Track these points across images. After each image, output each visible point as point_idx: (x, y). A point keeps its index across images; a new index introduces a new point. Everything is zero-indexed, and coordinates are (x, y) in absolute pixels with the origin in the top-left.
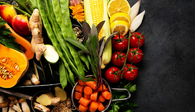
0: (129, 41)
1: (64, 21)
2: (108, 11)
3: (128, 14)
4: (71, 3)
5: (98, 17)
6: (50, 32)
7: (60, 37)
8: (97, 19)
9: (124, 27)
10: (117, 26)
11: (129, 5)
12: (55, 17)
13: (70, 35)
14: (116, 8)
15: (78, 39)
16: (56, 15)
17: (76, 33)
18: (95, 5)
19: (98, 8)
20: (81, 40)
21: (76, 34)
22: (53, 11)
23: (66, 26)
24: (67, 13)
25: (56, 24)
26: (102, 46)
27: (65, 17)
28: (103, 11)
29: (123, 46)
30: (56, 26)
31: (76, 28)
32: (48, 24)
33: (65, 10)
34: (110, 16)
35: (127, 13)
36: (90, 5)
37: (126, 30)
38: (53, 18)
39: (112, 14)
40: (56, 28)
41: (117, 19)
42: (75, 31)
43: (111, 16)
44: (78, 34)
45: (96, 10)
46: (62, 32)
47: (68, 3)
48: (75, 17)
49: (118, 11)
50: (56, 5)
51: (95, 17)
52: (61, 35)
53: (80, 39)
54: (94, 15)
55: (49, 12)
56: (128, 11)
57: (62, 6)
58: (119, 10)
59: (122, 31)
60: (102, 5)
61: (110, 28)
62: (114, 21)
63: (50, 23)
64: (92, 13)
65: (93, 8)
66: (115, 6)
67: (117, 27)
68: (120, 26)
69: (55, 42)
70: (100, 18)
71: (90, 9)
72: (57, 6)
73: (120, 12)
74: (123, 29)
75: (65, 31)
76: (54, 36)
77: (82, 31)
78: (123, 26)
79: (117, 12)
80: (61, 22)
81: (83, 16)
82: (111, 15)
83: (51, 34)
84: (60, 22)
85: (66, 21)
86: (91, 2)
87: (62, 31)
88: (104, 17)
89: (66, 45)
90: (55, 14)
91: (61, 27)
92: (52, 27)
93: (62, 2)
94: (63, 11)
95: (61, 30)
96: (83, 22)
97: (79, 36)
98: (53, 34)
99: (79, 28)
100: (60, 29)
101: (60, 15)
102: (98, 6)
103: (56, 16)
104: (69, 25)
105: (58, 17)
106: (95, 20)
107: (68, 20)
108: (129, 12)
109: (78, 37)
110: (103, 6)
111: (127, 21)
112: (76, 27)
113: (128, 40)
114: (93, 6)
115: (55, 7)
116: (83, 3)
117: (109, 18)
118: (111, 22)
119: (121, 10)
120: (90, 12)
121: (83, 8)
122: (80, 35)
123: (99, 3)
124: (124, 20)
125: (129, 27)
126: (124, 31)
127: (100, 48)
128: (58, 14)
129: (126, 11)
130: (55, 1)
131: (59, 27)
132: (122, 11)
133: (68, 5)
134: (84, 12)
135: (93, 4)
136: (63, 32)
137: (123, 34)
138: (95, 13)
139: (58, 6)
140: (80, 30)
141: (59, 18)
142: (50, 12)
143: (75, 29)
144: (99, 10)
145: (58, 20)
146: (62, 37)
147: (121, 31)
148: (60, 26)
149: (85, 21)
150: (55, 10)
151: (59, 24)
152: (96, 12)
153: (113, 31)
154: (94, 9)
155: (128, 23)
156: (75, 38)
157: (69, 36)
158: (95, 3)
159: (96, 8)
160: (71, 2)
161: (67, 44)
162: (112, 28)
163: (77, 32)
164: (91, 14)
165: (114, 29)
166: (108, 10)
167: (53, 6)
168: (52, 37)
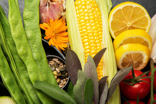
0: (152, 82)
1: (32, 52)
2: (111, 28)
3: (147, 31)
4: (44, 18)
5: (93, 41)
6: (7, 75)
7: (25, 81)
8: (92, 44)
9: (141, 55)
10: (128, 53)
11: (147, 15)
12: (14, 45)
13: (44, 76)
14: (124, 22)
15: (58, 80)
16: (17, 42)
17: (55, 70)
18: (87, 18)
19: (93, 24)
20: (64, 82)
21: (55, 73)
22: (11, 34)
23: (35, 61)
24: (37, 37)
25: (16, 57)
26: (103, 95)
27: (33, 44)
28: (102, 28)
29: (141, 91)
30: (18, 61)
31: (55, 62)
32: (2, 59)
33: (33, 30)
34: (114, 37)
35: (145, 30)
36: (77, 20)
37: (145, 61)
38: (11, 47)
39: (117, 33)
40: (18, 65)
41: (126, 42)
42: (52, 66)
43: (116, 36)
44: (59, 72)
45: (89, 28)
46: (29, 73)
47: (38, 17)
48: (51, 43)
49: (128, 26)
50: (16, 24)
51: (86, 40)
52: (26, 78)
53: (62, 81)
54: (86, 37)
55: (3, 38)
56: (147, 25)
57: (27, 23)
58: (129, 24)
59: (138, 62)
60: (99, 18)
61: (116, 57)
62: (121, 45)
63: (6, 55)
64: (81, 33)
65: (83, 24)
66: (122, 18)
67: (127, 55)
68: (133, 54)
69: (16, 92)
70: (97, 41)
71: (77, 25)
72: (18, 26)
73: (132, 28)
74: (140, 58)
75: (34, 71)
76: (14, 80)
77: (65, 65)
78: (138, 53)
79: (125, 29)
80: (26, 55)
81: (66, 39)
82: (115, 34)
83: (9, 78)
84: (24, 55)
85: (36, 50)
86: (79, 13)
87: (29, 70)
88: (103, 40)
89: (37, 96)
90: (15, 40)
91: (26, 63)
92: (9, 63)
93: (27, 17)
94: (29, 34)
95: (26, 69)
96: (66, 49)
97: (60, 75)
98: (12, 77)
99: (59, 60)
100: (25, 66)
101: (24, 41)
102: (92, 21)
103: (17, 45)
104: (41, 57)
105: (20, 46)
106: (88, 47)
107: (39, 49)
108: (147, 28)
109: (59, 77)
110: (100, 20)
111: (145, 44)
112: (54, 60)
113: (149, 80)
114: (83, 20)
115: (14, 28)
116: (65, 15)
117: (113, 40)
118: (116, 47)
119: (133, 24)
120: (79, 32)
121: (66, 25)
122: (62, 74)
123: (94, 15)
124: (140, 43)
125: (150, 53)
126: (140, 63)
127: (100, 99)
128: (21, 39)
129: (143, 25)
130: (13, 17)
131: (23, 63)
132: (136, 26)
133: (38, 21)
134: (67, 31)
135: (82, 17)
136: (31, 72)
137: (139, 66)
138: (87, 33)
139: (20, 25)
140: (61, 64)
141: (22, 48)
142: (6, 37)
143: (52, 63)
144: (93, 27)
145: (20, 51)
146: (29, 81)
147: (135, 62)
148: (24, 61)
149: (70, 47)
150: (14, 33)
151: (22, 58)
152: (89, 31)
153: (120, 63)
154: (84, 27)
155: (148, 46)
156: (53, 80)
157: (41, 79)
158: (86, 14)
159: (88, 24)
160: (43, 15)
161: (39, 95)
162: (118, 58)
163: (57, 69)
164: (79, 35)
165: (122, 59)
166: (110, 26)
167: (11, 26)
168: (11, 84)
